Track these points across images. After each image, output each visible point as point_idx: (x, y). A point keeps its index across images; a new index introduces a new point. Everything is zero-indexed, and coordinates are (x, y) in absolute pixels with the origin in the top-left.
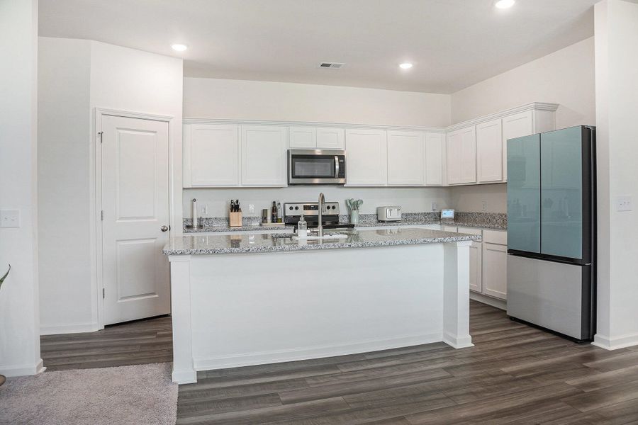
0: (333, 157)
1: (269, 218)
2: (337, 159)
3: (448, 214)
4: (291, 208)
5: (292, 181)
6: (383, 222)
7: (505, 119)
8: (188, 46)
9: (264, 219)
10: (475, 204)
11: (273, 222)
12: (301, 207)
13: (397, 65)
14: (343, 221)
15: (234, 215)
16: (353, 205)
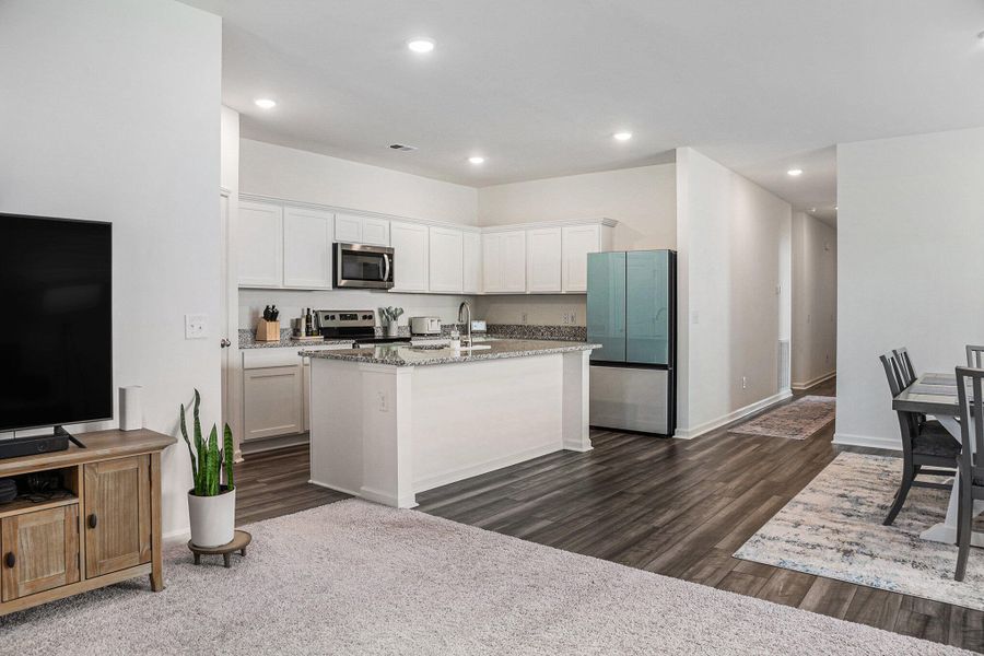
0: (381, 255)
1: (303, 330)
2: (386, 256)
3: (480, 326)
4: (327, 318)
5: (342, 283)
6: (422, 335)
7: (566, 229)
8: (276, 101)
9: (296, 331)
10: (512, 316)
11: (307, 335)
12: (337, 317)
13: (467, 158)
14: (379, 334)
15: (270, 325)
16: (390, 315)
